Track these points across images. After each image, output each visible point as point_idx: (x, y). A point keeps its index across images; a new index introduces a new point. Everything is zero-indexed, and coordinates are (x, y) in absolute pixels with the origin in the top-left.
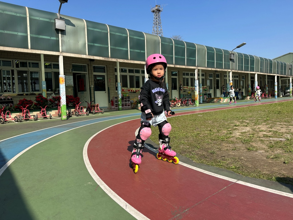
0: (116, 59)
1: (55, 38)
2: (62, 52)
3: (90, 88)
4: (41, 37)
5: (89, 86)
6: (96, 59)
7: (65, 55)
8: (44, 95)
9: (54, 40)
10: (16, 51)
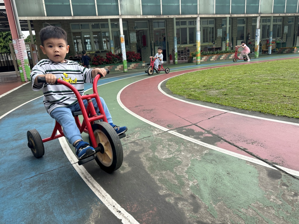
0: (167, 16)
1: (115, 4)
2: (121, 15)
3: (151, 44)
4: (105, 4)
5: (150, 41)
6: (149, 17)
7: (123, 18)
8: (113, 52)
9: (114, 5)
10: (88, 19)
